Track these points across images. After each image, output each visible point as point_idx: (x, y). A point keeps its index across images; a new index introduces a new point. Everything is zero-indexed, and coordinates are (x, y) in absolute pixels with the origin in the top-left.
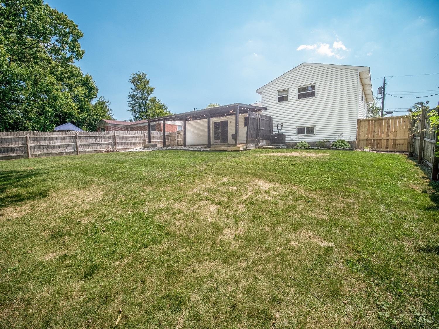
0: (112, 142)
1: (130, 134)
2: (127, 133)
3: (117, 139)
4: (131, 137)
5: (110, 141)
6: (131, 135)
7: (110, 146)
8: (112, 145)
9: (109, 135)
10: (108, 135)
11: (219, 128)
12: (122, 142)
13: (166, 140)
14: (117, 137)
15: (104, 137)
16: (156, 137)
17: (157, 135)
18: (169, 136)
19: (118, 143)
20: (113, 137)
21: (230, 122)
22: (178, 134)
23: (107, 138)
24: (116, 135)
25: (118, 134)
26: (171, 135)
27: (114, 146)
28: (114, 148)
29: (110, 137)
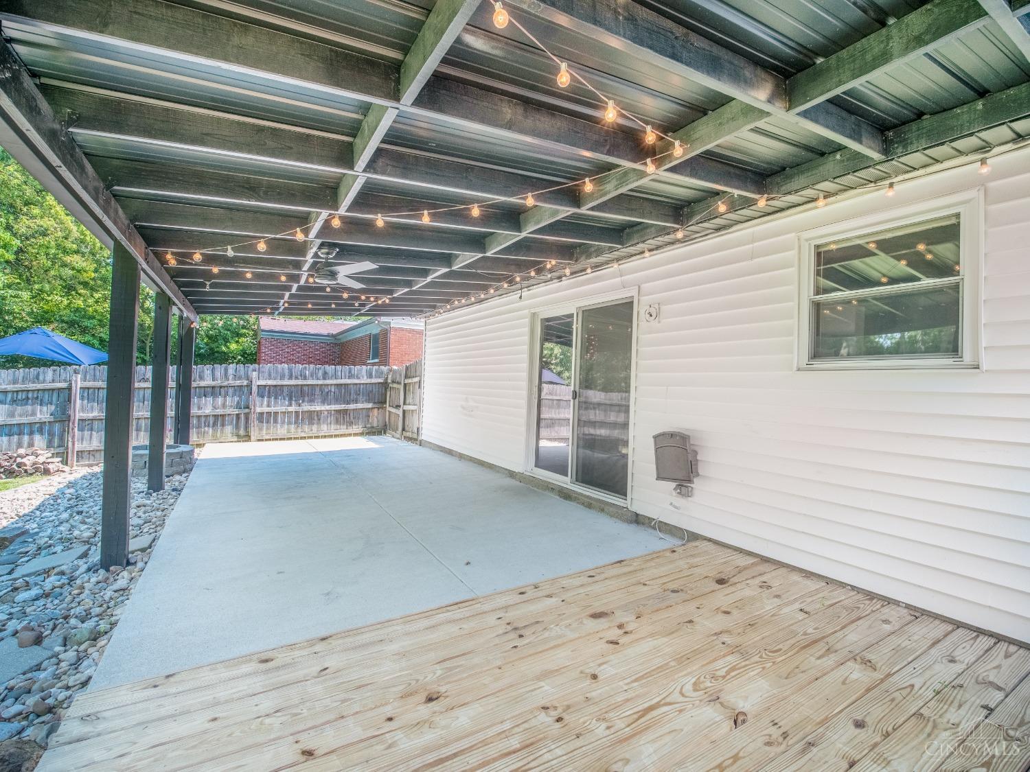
0: (54, 419)
3: (78, 403)
7: (36, 437)
13: (370, 405)
14: (86, 394)
15: (10, 396)
16: (318, 389)
17: (320, 382)
18: (385, 385)
19: (90, 422)
20: (61, 395)
21: (651, 316)
22: (407, 381)
23: (28, 398)
24: (79, 387)
25: (94, 381)
26: (393, 382)
27: (61, 438)
28: (61, 450)
29: (46, 393)
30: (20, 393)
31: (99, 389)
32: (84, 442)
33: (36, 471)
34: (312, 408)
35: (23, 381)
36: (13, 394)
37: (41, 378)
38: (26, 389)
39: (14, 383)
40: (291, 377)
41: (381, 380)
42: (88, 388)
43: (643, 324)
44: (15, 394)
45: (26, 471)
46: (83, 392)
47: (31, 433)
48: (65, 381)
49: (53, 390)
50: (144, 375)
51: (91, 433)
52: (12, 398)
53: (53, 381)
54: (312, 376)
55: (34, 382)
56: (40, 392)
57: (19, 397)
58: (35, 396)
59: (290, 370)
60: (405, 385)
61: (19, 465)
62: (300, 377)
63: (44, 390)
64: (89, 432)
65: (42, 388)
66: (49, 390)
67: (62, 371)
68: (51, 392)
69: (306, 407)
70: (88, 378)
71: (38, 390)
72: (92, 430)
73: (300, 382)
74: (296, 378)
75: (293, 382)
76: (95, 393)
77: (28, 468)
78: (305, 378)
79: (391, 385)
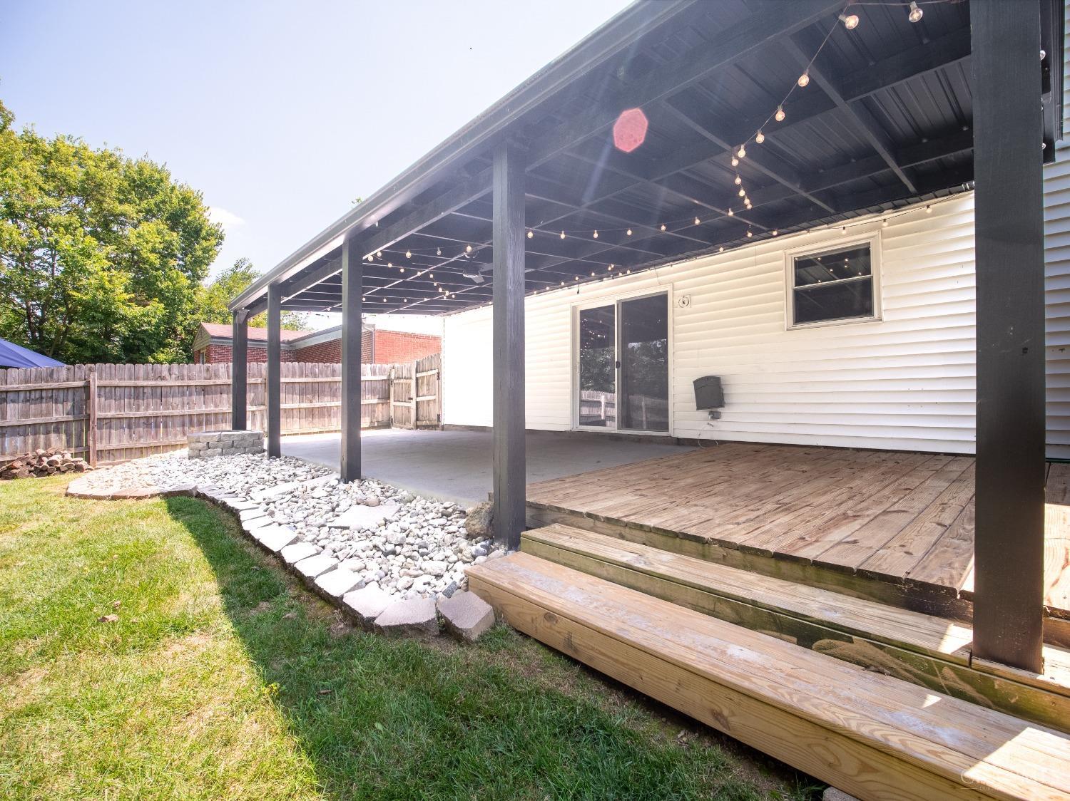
0: (71, 418)
1: (181, 377)
2: (165, 373)
3: (96, 400)
4: (184, 391)
5: (59, 413)
6: (186, 382)
7: (53, 436)
8: (69, 435)
9: (54, 385)
10: (44, 385)
11: (607, 342)
12: (133, 414)
13: (375, 401)
14: (102, 393)
15: (22, 395)
16: (327, 386)
17: (329, 379)
18: (389, 382)
19: (108, 421)
20: (77, 394)
21: (684, 303)
22: (419, 375)
23: (42, 398)
24: (96, 385)
25: (110, 379)
26: (398, 378)
27: (79, 437)
28: (80, 449)
29: (61, 392)
30: (33, 393)
31: (115, 387)
32: (104, 441)
33: (69, 469)
34: (323, 404)
35: (35, 380)
36: (26, 394)
37: (55, 376)
38: (40, 388)
39: (26, 383)
40: (301, 376)
41: (385, 377)
42: (105, 387)
43: (678, 310)
44: (28, 393)
45: (58, 469)
46: (100, 390)
47: (47, 433)
48: (80, 379)
49: (68, 389)
50: (161, 373)
51: (110, 432)
52: (25, 397)
53: (68, 380)
54: (322, 374)
55: (47, 381)
56: (54, 391)
57: (33, 397)
58: (50, 395)
59: (301, 368)
60: (417, 379)
61: (50, 463)
62: (310, 375)
63: (58, 389)
64: (108, 430)
65: (57, 387)
66: (64, 389)
67: (76, 369)
68: (66, 391)
69: (317, 404)
70: (104, 377)
71: (52, 389)
72: (110, 428)
73: (310, 380)
74: (307, 376)
75: (303, 380)
76: (111, 392)
77: (59, 466)
78: (315, 376)
79: (395, 381)
